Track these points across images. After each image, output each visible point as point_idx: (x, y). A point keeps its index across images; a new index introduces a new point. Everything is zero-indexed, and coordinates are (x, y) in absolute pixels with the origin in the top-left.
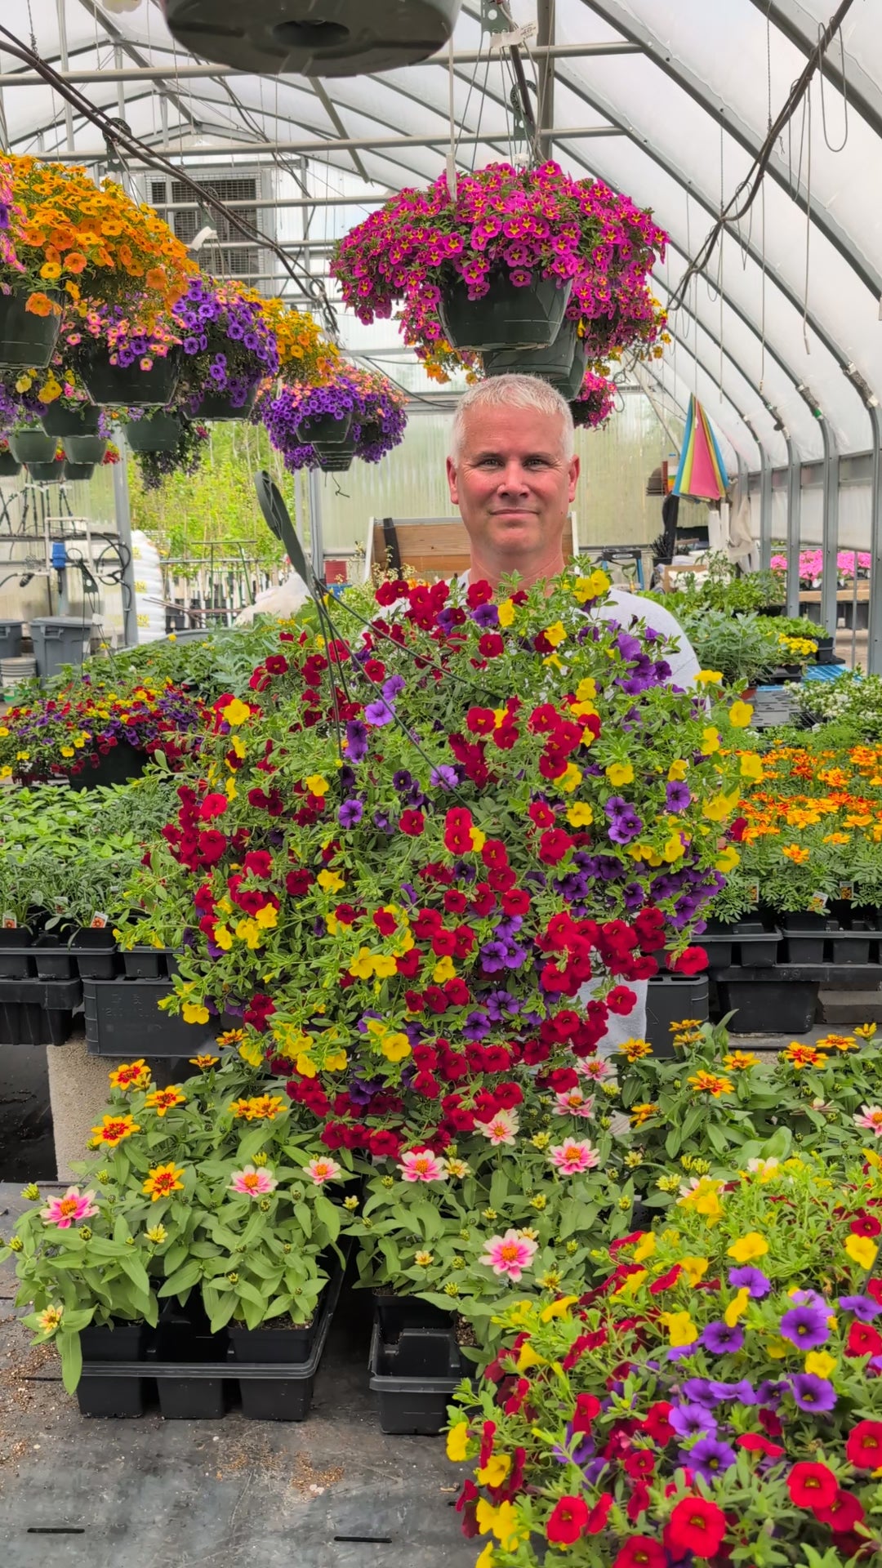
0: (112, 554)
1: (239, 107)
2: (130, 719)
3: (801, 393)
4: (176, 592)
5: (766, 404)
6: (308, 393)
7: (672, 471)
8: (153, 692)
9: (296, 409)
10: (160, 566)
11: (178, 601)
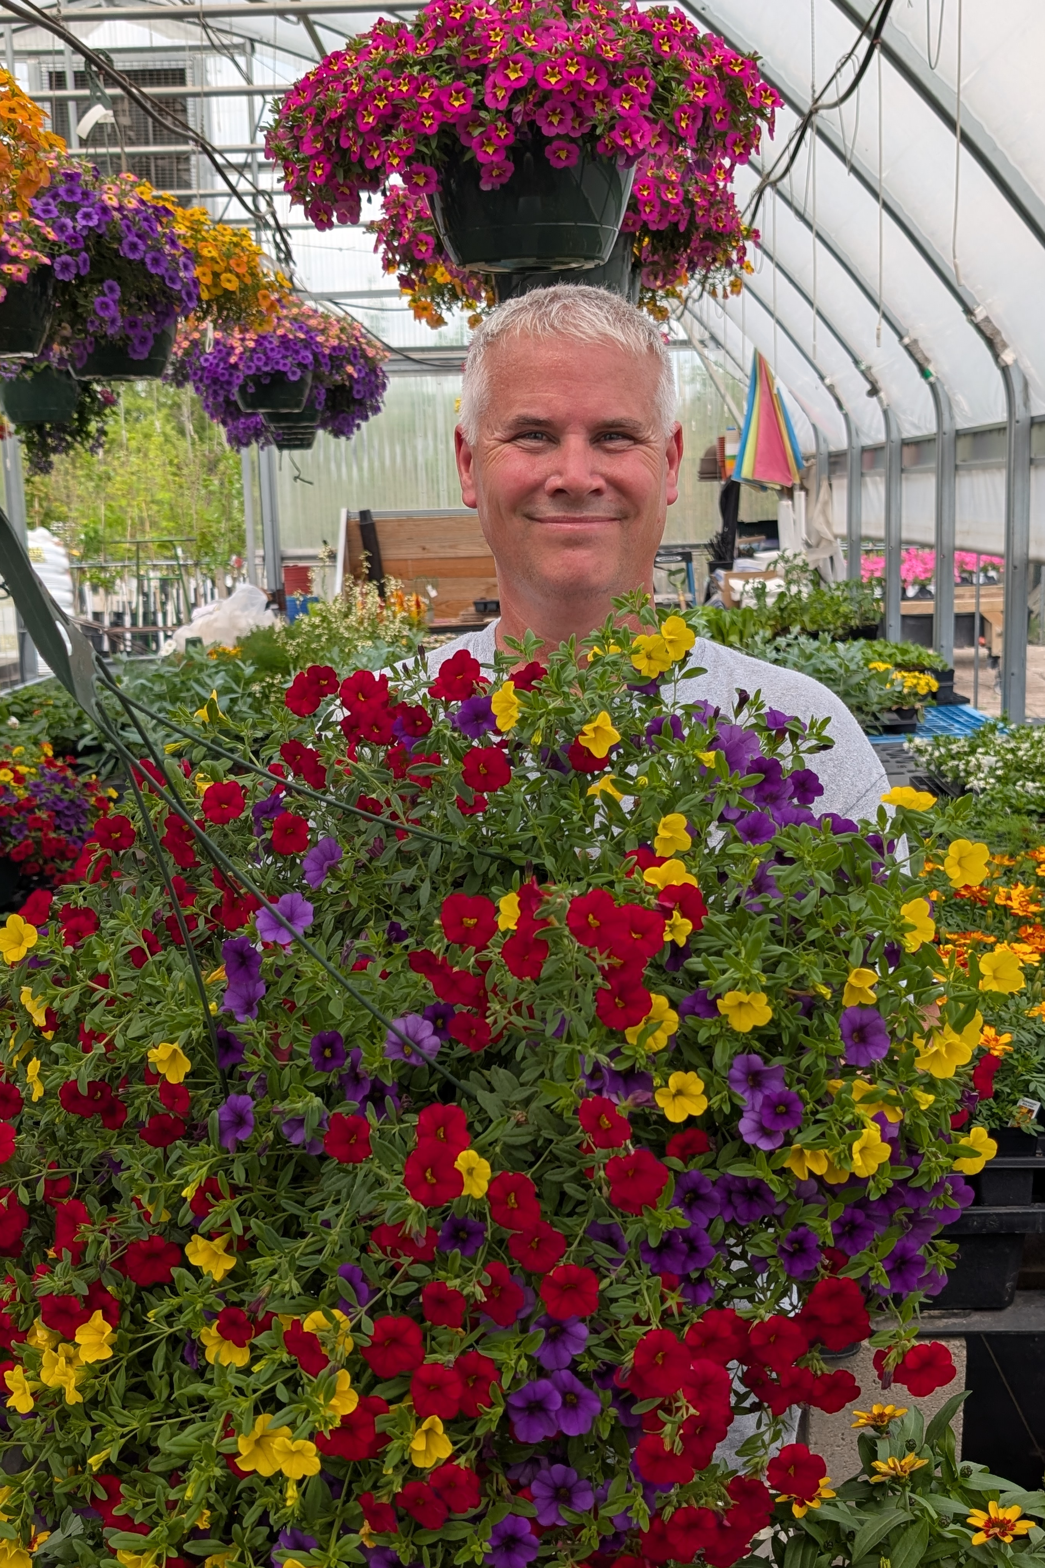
3: (907, 348)
5: (856, 362)
6: (251, 344)
7: (731, 449)
9: (235, 366)
10: (70, 572)
11: (97, 616)
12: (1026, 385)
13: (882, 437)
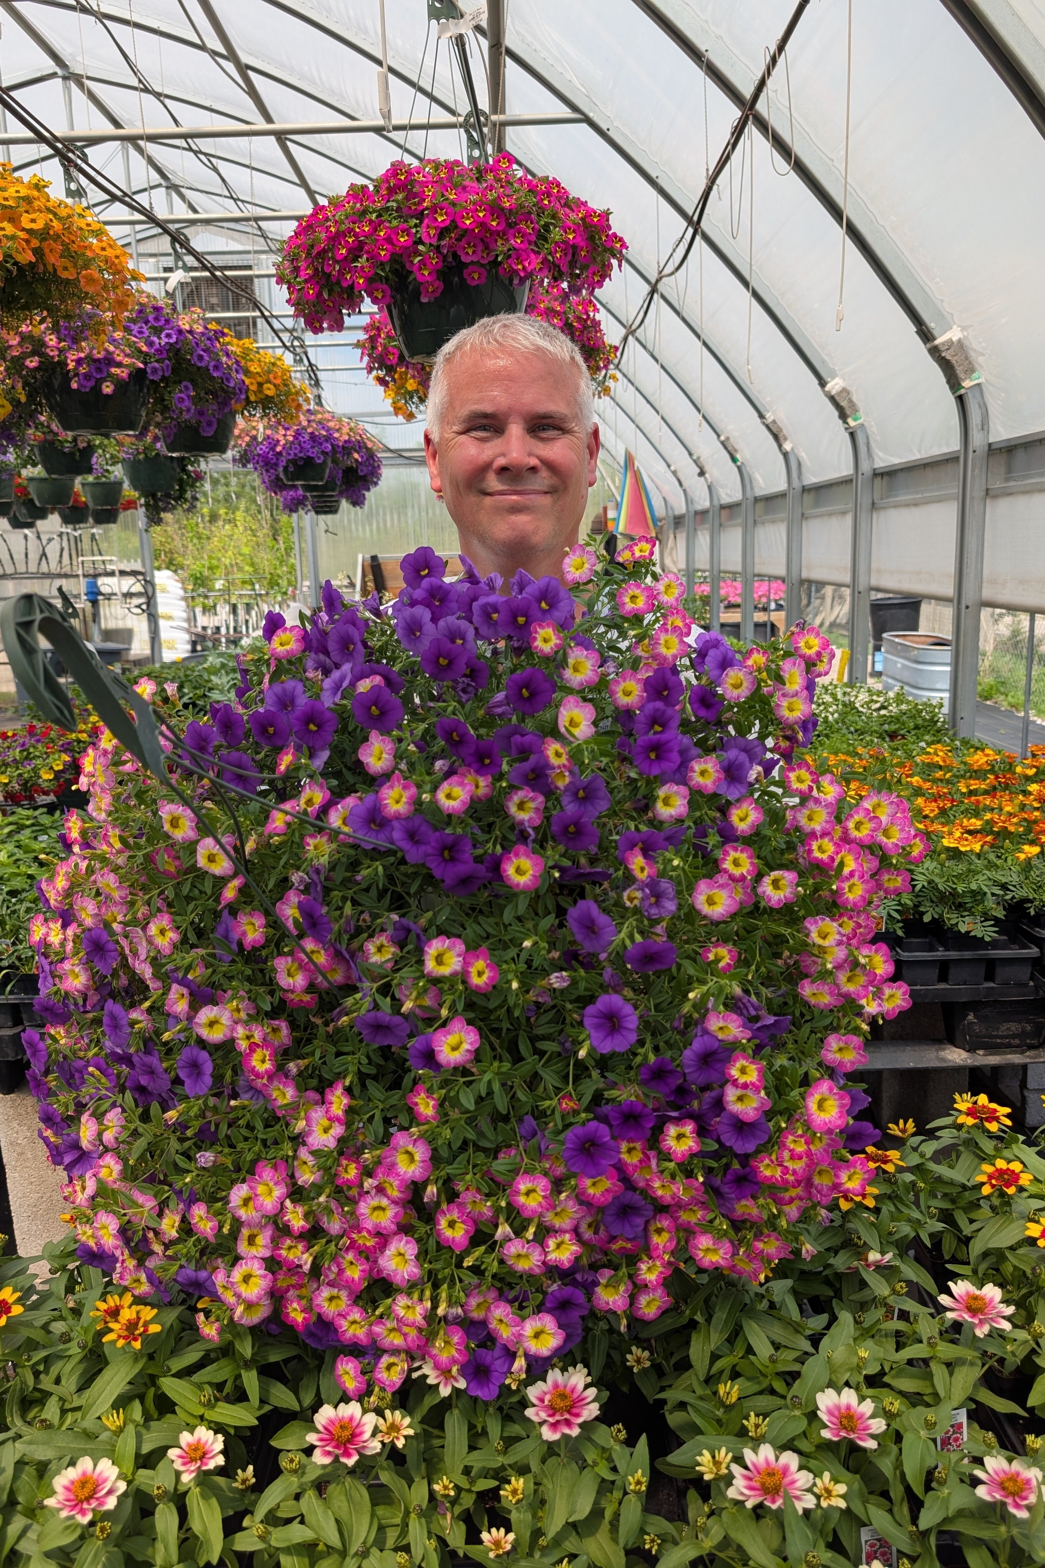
0: (138, 588)
3: (722, 443)
4: (202, 621)
5: (690, 454)
6: (291, 439)
7: (611, 514)
9: (280, 453)
10: (185, 599)
11: (204, 628)
12: (799, 465)
13: (707, 504)
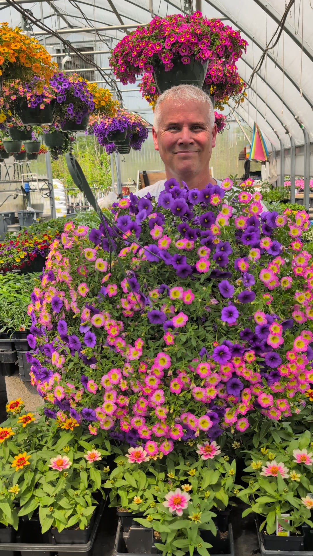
0: (46, 186)
1: (86, 19)
2: (42, 247)
3: (296, 119)
4: (71, 200)
5: (282, 124)
6: (111, 123)
7: (248, 151)
8: (51, 236)
9: (106, 129)
10: (64, 191)
11: (72, 203)
13: (289, 146)
